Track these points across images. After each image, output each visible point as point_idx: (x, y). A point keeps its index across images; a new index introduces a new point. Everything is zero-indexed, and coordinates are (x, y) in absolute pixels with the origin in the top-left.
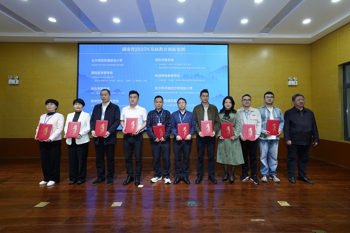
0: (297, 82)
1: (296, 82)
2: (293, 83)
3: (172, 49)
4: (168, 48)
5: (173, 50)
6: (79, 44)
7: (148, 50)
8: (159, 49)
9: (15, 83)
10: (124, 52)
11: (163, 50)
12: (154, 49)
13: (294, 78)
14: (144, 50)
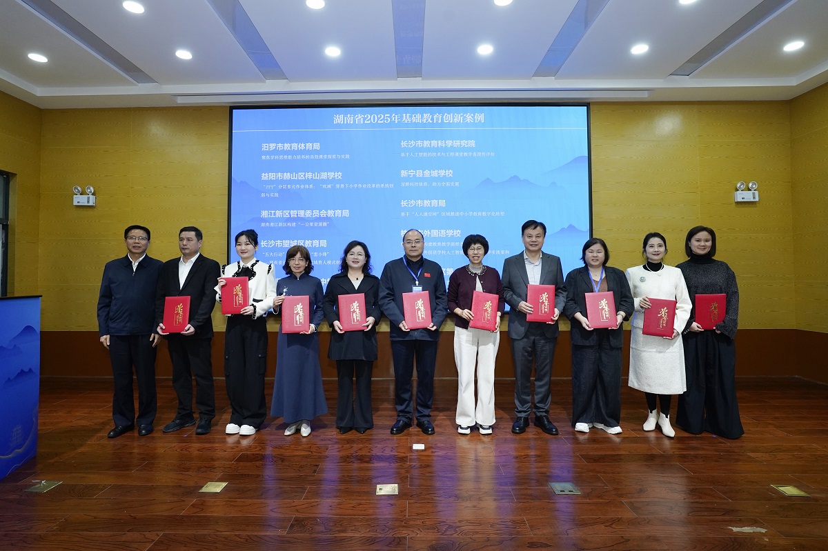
0: (757, 192)
1: (754, 194)
2: (748, 196)
3: (453, 118)
4: (443, 116)
5: (456, 120)
6: (232, 108)
7: (396, 120)
8: (422, 118)
9: (88, 202)
10: (338, 125)
11: (432, 119)
12: (411, 117)
13: (750, 185)
14: (387, 120)
